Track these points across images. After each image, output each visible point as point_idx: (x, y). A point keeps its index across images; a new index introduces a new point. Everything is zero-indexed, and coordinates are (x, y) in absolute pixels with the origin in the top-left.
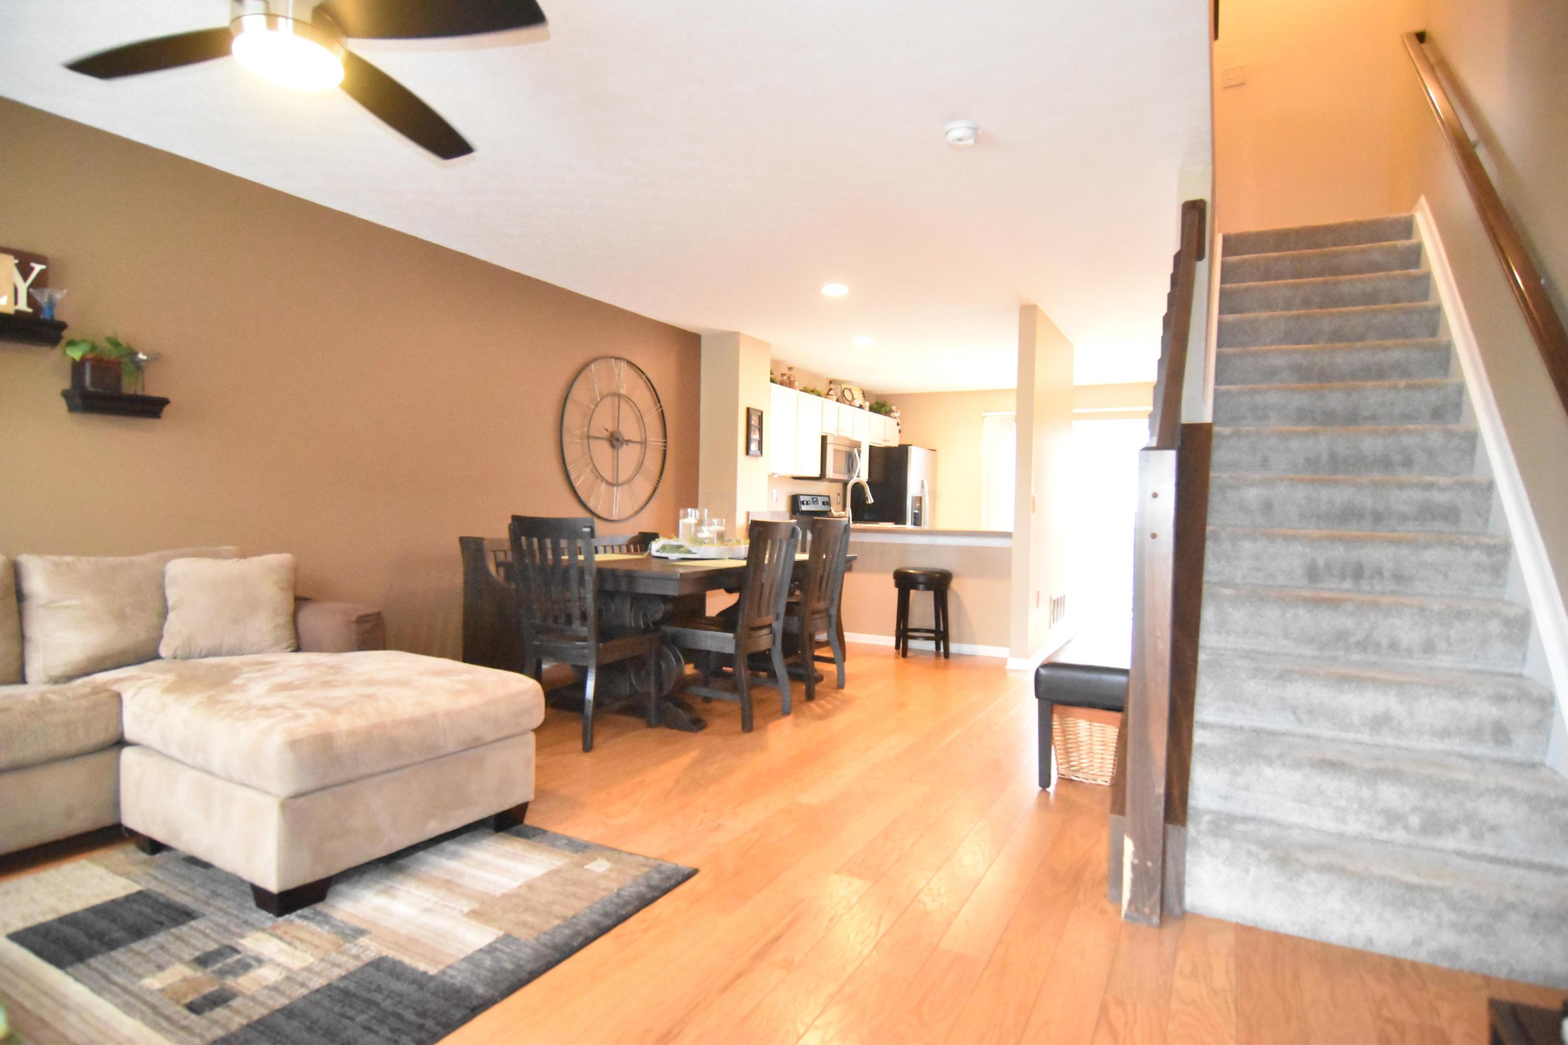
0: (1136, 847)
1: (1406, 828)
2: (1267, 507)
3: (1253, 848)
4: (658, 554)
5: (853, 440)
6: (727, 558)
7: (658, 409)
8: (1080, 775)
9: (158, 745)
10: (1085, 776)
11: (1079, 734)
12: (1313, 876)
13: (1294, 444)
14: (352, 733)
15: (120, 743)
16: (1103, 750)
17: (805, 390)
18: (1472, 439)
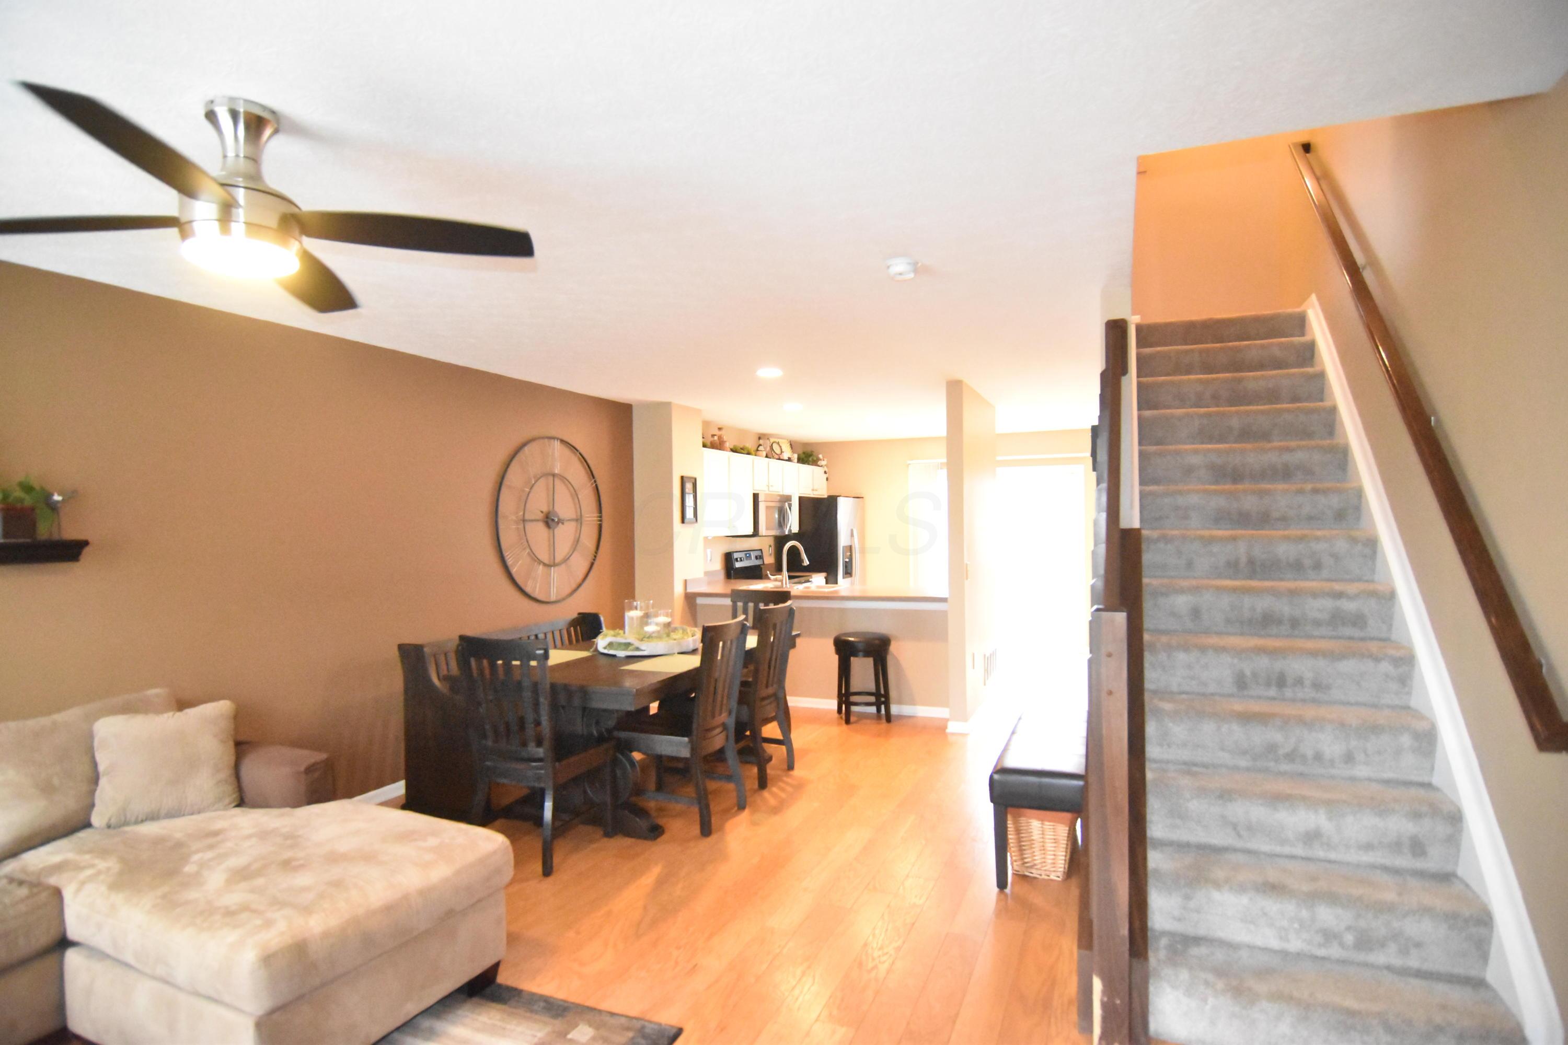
0: (1104, 986)
1: (1342, 945)
2: (1196, 613)
3: (1210, 977)
4: (606, 651)
5: (783, 495)
6: (676, 653)
7: (592, 484)
8: (1033, 871)
9: (109, 950)
10: (1039, 872)
11: (1031, 832)
12: (1265, 1004)
13: (1215, 549)
14: (326, 935)
15: (63, 943)
16: (1055, 847)
17: (734, 450)
18: (1372, 544)
